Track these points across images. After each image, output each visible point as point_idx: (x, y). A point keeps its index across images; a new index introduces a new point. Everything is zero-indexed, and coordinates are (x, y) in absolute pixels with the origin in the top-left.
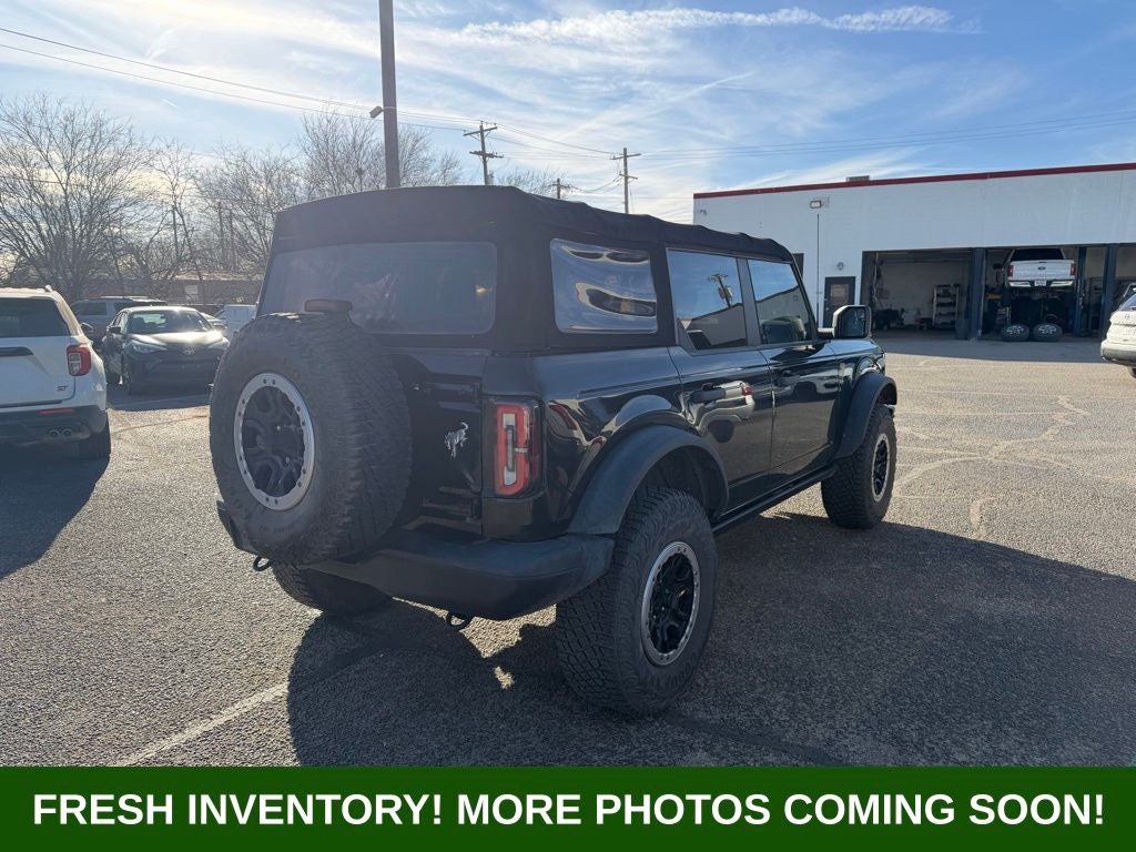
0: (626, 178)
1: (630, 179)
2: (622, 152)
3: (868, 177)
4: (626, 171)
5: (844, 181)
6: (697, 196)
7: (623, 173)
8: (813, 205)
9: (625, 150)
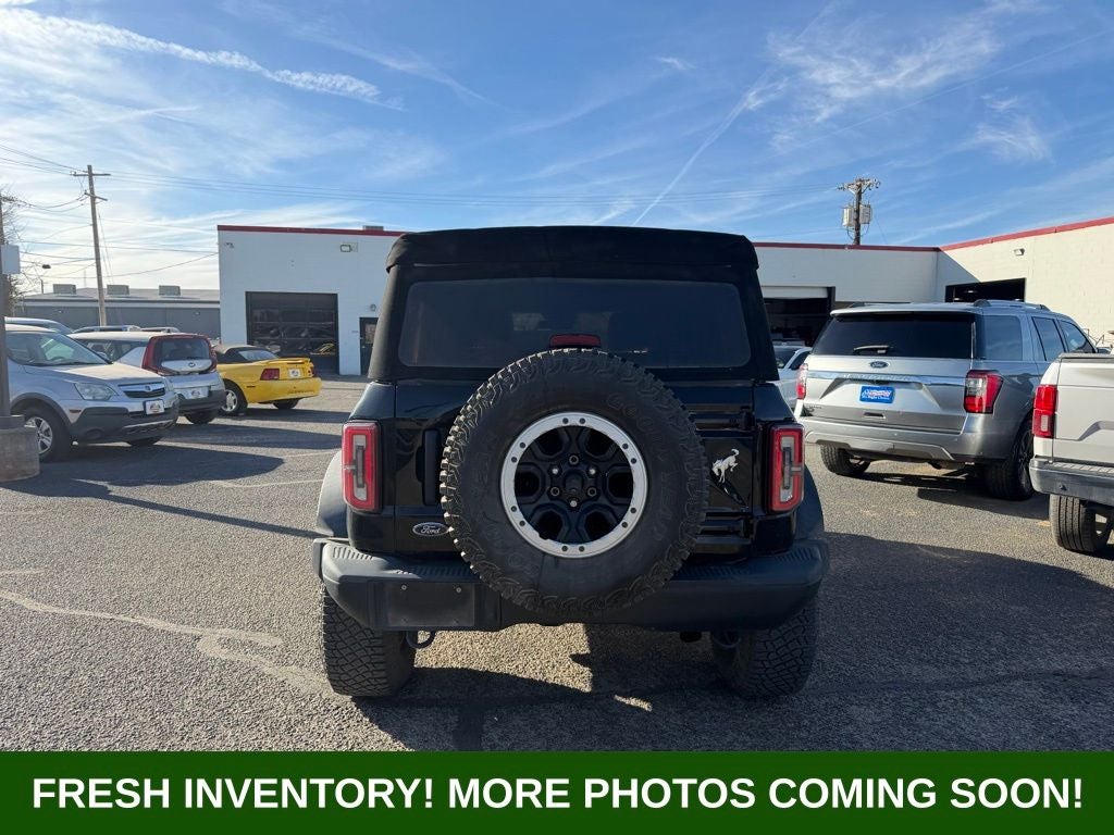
0: (93, 199)
1: (97, 200)
2: (86, 169)
3: (382, 227)
4: (92, 190)
5: (361, 229)
6: (221, 228)
7: (88, 192)
8: (344, 248)
9: (90, 167)
